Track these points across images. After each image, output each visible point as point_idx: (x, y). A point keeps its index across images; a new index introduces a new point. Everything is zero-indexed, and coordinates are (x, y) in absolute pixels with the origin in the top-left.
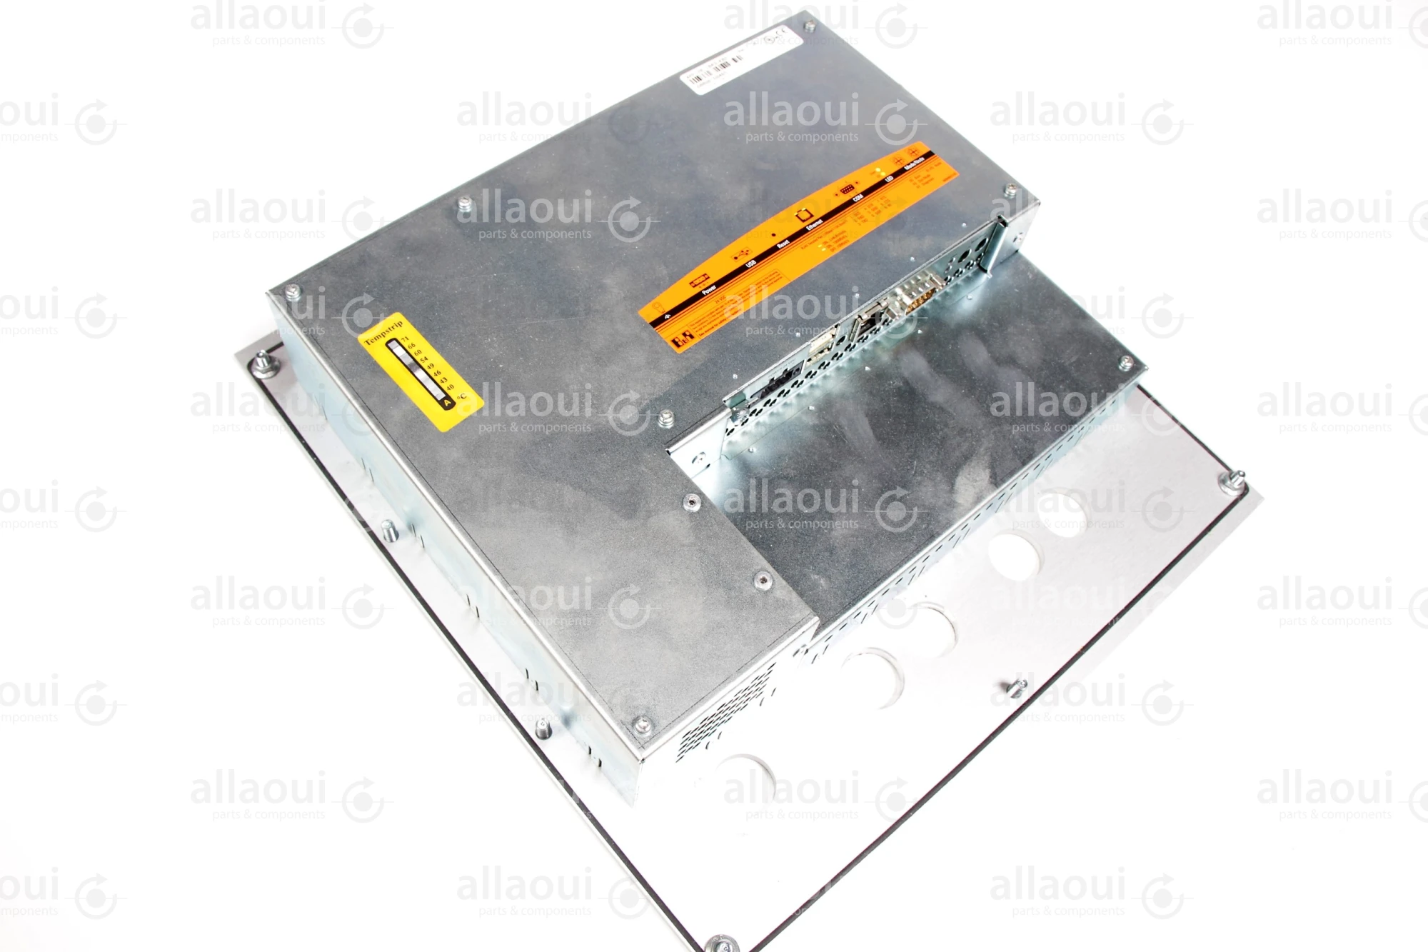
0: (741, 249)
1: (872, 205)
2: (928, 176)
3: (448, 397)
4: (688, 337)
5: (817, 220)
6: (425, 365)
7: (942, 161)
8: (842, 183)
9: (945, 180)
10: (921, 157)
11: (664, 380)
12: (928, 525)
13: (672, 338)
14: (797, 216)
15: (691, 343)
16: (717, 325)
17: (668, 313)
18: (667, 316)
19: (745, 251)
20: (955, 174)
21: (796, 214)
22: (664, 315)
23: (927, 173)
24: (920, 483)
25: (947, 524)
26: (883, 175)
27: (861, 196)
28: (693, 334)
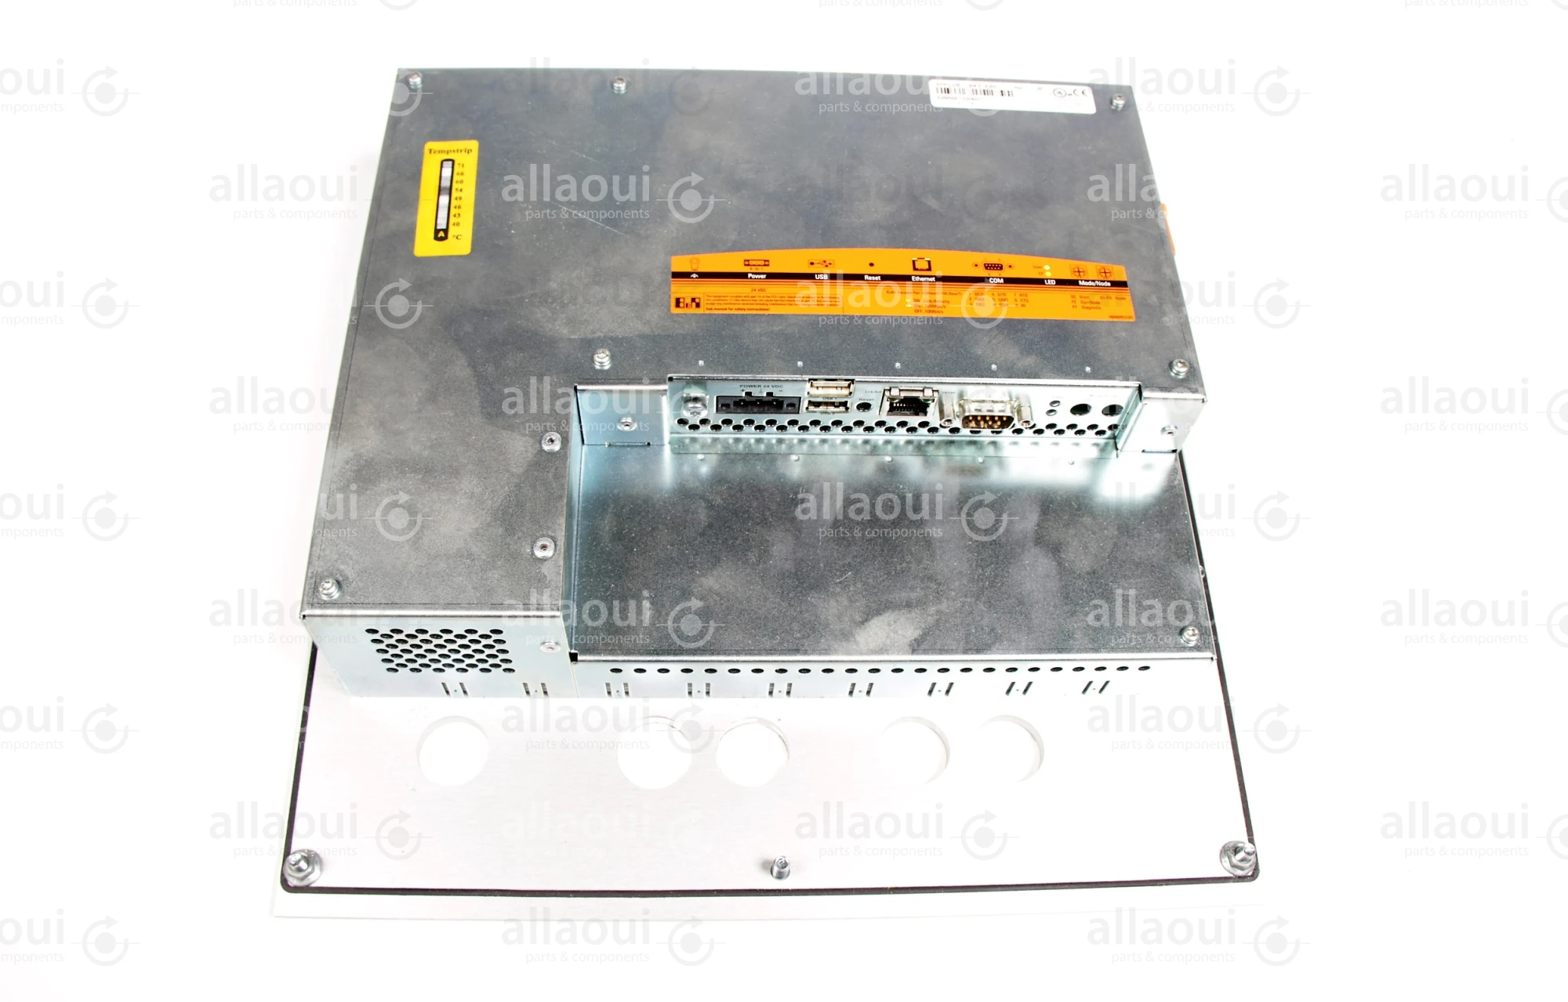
0: (824, 259)
1: (1005, 294)
2: (1098, 303)
3: (446, 231)
4: (694, 304)
5: (930, 277)
6: (454, 194)
7: (1128, 298)
8: (993, 258)
9: (1112, 317)
10: (1108, 281)
11: (634, 327)
12: (804, 637)
13: (678, 296)
14: (914, 262)
15: (693, 310)
16: (731, 309)
17: (697, 273)
18: (694, 276)
19: (828, 262)
20: (1130, 317)
21: (914, 259)
22: (692, 273)
23: (1099, 300)
24: (834, 595)
25: (826, 650)
26: (1048, 275)
27: (1002, 281)
28: (702, 304)
